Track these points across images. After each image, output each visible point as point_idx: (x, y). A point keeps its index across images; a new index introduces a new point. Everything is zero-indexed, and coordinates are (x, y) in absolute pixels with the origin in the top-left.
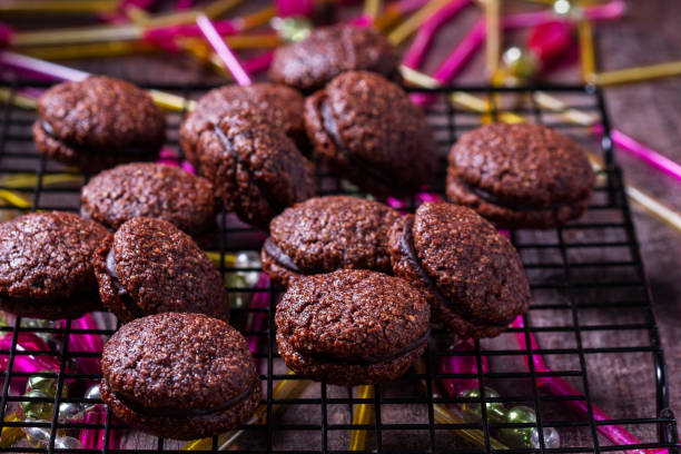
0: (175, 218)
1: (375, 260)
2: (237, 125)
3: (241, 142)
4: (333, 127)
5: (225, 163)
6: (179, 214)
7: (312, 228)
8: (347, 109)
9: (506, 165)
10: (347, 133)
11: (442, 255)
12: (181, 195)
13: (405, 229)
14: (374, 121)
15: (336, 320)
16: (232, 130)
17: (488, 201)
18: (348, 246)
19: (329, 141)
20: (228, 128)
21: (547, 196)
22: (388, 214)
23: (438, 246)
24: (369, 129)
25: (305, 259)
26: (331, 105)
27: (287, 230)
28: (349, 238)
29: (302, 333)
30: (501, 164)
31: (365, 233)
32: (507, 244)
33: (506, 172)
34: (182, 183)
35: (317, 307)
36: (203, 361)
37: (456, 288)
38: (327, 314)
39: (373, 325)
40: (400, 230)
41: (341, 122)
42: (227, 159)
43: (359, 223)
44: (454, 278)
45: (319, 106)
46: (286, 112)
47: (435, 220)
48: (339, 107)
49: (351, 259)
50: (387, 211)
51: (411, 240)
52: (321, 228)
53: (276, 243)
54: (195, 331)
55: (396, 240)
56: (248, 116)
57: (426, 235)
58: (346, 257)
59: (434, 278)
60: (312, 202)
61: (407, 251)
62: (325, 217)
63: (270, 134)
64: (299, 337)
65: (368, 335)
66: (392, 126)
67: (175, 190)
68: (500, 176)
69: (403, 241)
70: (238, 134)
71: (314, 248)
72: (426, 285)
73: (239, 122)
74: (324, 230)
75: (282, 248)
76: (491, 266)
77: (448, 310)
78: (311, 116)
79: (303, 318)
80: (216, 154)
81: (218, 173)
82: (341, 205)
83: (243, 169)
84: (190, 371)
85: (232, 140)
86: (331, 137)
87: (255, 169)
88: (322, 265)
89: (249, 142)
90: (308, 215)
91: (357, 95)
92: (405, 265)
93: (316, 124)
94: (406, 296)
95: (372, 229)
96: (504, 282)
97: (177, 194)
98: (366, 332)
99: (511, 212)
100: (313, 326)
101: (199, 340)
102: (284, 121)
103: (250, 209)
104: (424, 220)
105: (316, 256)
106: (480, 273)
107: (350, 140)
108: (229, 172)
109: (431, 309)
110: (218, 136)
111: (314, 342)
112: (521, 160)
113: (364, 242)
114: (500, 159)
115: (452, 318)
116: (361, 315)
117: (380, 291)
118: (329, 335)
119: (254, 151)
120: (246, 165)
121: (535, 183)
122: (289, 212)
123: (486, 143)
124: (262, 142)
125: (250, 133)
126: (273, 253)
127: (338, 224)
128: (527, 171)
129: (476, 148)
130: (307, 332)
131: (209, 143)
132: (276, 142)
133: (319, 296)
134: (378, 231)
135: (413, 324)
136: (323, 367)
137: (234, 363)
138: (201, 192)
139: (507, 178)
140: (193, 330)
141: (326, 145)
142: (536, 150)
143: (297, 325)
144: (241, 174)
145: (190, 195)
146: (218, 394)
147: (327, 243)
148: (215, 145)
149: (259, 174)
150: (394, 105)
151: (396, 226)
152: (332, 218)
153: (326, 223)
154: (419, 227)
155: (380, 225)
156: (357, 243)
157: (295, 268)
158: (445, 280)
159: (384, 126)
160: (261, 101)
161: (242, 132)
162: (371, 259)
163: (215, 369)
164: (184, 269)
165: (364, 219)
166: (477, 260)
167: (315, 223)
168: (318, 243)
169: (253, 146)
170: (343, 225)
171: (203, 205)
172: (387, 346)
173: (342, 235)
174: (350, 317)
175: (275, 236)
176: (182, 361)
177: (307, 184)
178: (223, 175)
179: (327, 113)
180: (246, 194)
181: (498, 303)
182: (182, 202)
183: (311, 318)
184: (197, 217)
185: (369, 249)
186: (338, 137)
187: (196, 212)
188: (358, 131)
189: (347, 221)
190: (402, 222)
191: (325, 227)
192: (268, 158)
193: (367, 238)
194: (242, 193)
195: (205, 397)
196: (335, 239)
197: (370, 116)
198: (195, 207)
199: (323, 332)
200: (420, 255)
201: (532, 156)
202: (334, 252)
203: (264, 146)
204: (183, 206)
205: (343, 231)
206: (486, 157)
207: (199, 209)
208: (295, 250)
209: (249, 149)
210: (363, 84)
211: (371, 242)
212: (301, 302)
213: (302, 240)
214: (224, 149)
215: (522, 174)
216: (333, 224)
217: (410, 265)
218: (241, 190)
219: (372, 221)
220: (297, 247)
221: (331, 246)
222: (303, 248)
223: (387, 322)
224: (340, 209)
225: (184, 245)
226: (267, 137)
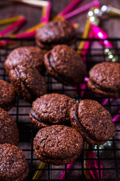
0: (2, 100)
1: (66, 118)
2: (22, 69)
3: (23, 75)
4: (54, 65)
5: (18, 81)
6: (3, 99)
7: (45, 107)
8: (58, 59)
9: (105, 78)
10: (58, 68)
11: (87, 121)
12: (4, 92)
13: (75, 110)
14: (66, 63)
15: (53, 146)
16: (21, 70)
17: (98, 88)
18: (57, 114)
19: (52, 70)
20: (19, 69)
21: (116, 89)
22: (70, 101)
23: (86, 118)
24: (65, 66)
25: (43, 118)
26: (53, 57)
27: (37, 108)
28: (57, 112)
29: (42, 150)
30: (103, 77)
31: (62, 109)
32: (108, 114)
33: (104, 80)
34: (4, 87)
35: (47, 141)
36: (10, 164)
37: (91, 131)
38: (50, 144)
39: (65, 148)
40: (74, 110)
41: (56, 64)
42: (18, 80)
43: (61, 106)
44: (91, 128)
45: (49, 57)
46: (38, 58)
47: (85, 108)
48: (55, 59)
49: (58, 119)
50: (70, 100)
51: (77, 114)
52: (48, 108)
53: (34, 111)
54: (7, 153)
55: (72, 114)
56: (25, 66)
57: (82, 114)
58: (56, 118)
59: (84, 128)
60: (45, 96)
61: (76, 119)
62: (50, 104)
63: (32, 72)
64: (41, 151)
65: (63, 151)
66: (72, 65)
67: (2, 90)
68: (102, 81)
69: (74, 115)
70: (22, 72)
71: (46, 115)
72: (82, 130)
73: (23, 68)
74: (49, 109)
75: (36, 113)
76: (102, 123)
77: (89, 138)
78: (46, 61)
79: (42, 145)
80: (15, 78)
81: (15, 84)
82: (55, 98)
83: (23, 84)
84: (5, 168)
85: (20, 74)
86: (53, 68)
87: (27, 84)
88: (49, 120)
89: (25, 75)
90: (44, 102)
91: (61, 54)
92: (75, 123)
93: (48, 64)
94: (75, 136)
95: (65, 108)
96: (107, 128)
97: (3, 92)
98: (62, 150)
99: (104, 93)
100: (45, 148)
101: (9, 156)
102: (37, 62)
103: (25, 96)
104: (81, 108)
105: (47, 117)
106: (99, 126)
107: (59, 70)
108: (19, 84)
109: (83, 139)
110: (16, 72)
111: (46, 153)
112: (110, 76)
113: (62, 113)
114: (103, 75)
115: (90, 141)
116: (61, 144)
117: (67, 135)
118: (51, 151)
119: (27, 78)
120: (24, 83)
121: (113, 84)
122: (39, 100)
123: (100, 69)
124: (30, 75)
125: (26, 71)
126: (33, 115)
127: (54, 107)
128: (111, 80)
129: (97, 71)
130: (44, 150)
131: (13, 74)
132: (34, 75)
133: (47, 136)
134: (67, 108)
135: (77, 147)
136: (49, 160)
137: (20, 164)
138: (11, 90)
139: (104, 82)
140: (7, 152)
141: (51, 71)
142: (115, 73)
143: (40, 147)
144: (22, 85)
145: (7, 92)
146: (14, 175)
147: (50, 113)
148: (14, 75)
149: (28, 86)
150: (73, 57)
151: (72, 109)
152: (52, 104)
153: (50, 106)
154: (80, 111)
155: (67, 106)
156: (60, 113)
157: (40, 120)
158: (88, 129)
159: (69, 65)
160: (30, 55)
161: (23, 72)
162: (65, 118)
163: (13, 167)
164: (4, 125)
165: (62, 104)
166: (98, 122)
167: (46, 106)
168: (47, 113)
169: (27, 76)
170: (55, 107)
171: (11, 96)
172: (69, 155)
173: (55, 110)
174: (58, 145)
175: (34, 109)
176: (3, 164)
177: (44, 88)
178: (17, 85)
179: (51, 60)
180: (24, 92)
181: (104, 135)
182: (4, 95)
183: (45, 145)
184: (9, 100)
185: (64, 115)
186: (55, 68)
187: (9, 98)
188: (62, 67)
189: (57, 105)
190: (74, 107)
191: (49, 107)
192: (32, 81)
193: (63, 111)
194: (22, 91)
195: (10, 176)
196: (53, 112)
197: (65, 62)
198: (9, 96)
199: (48, 150)
200: (80, 120)
201: (114, 75)
202: (52, 116)
203: (30, 77)
204: (5, 96)
205: (55, 109)
206: (99, 74)
207: (10, 97)
208: (40, 115)
209: (25, 77)
210: (62, 51)
211: (64, 112)
212: (42, 139)
213: (42, 112)
214: (17, 77)
215: (109, 81)
216: (52, 107)
217: (77, 123)
218: (22, 90)
219: (65, 105)
220: (41, 114)
221: (51, 114)
222: (43, 114)
223: (69, 147)
224: (55, 100)
225: (4, 117)
226: (31, 73)
